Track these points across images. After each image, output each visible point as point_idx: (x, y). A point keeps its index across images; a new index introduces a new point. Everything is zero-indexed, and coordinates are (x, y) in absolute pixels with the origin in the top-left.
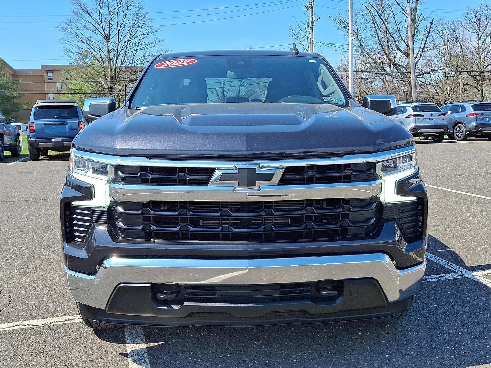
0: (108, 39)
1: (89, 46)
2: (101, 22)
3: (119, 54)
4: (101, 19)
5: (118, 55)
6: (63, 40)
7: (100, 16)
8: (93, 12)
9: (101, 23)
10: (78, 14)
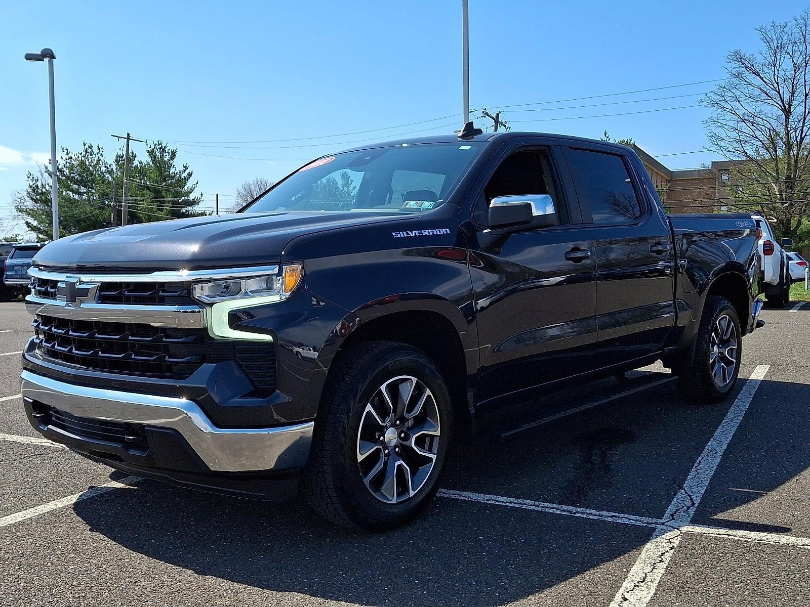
0: (787, 112)
1: (753, 126)
2: (777, 83)
3: (805, 135)
4: (776, 80)
5: (803, 136)
6: (709, 120)
7: (776, 73)
8: (765, 69)
9: (777, 85)
10: (739, 75)
